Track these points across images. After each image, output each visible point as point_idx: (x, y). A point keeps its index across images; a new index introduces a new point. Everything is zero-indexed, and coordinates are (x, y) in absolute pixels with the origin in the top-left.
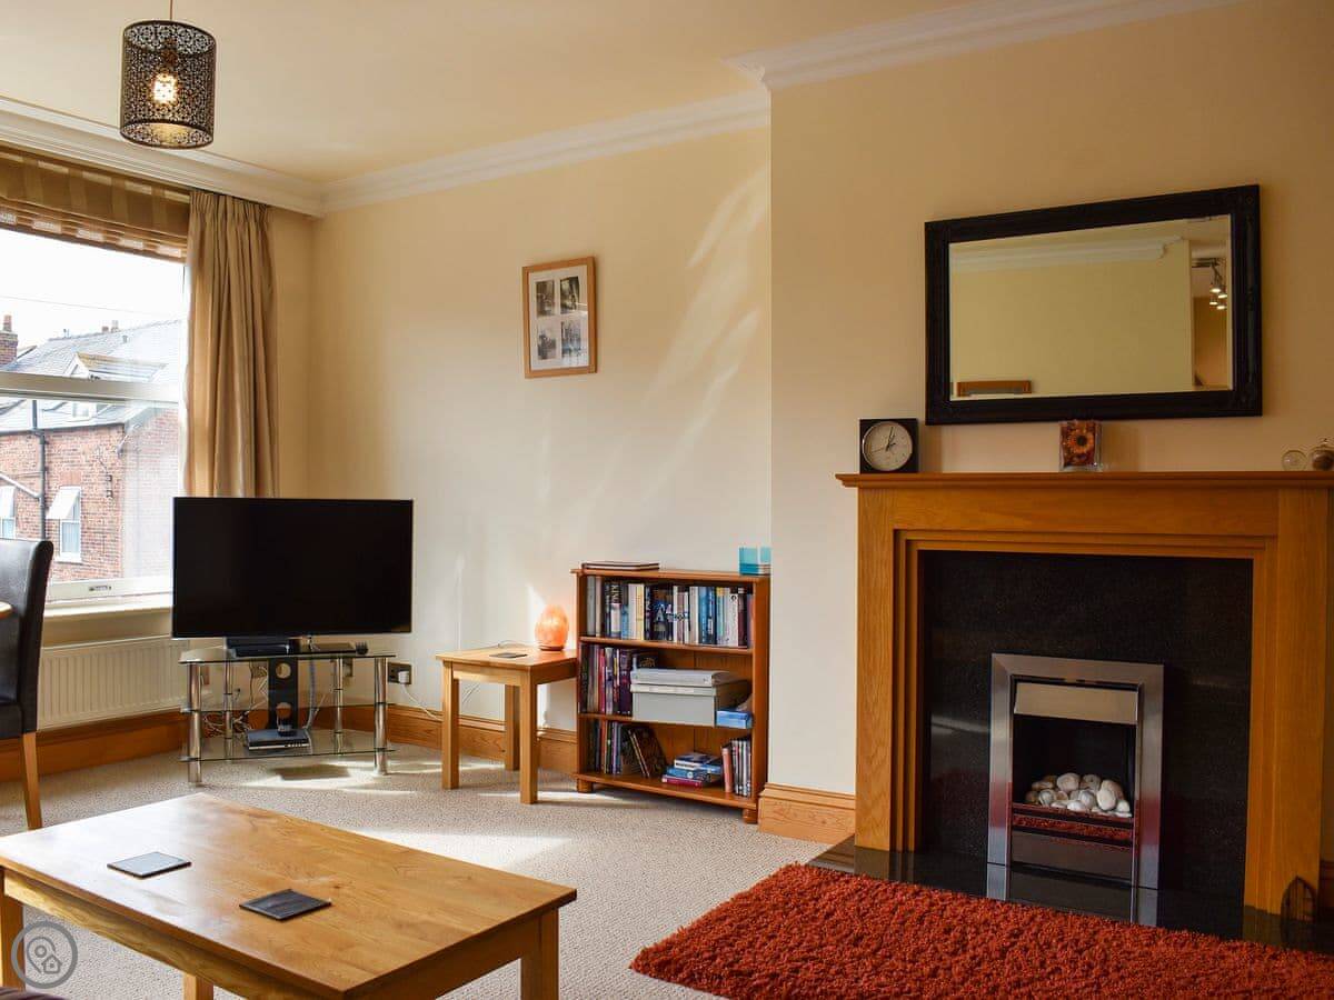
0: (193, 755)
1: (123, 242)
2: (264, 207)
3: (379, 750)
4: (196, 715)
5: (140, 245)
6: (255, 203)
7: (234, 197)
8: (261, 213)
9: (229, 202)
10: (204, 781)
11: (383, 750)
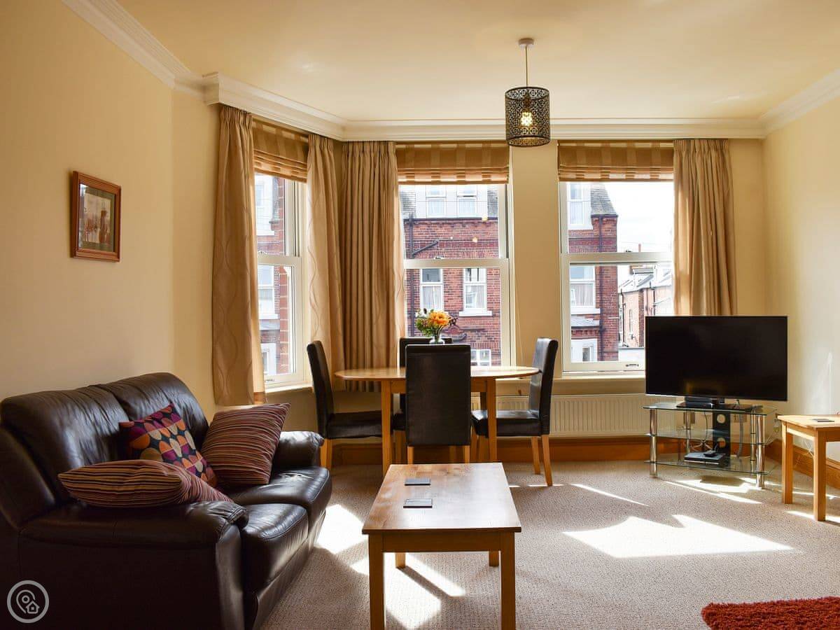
0: (652, 460)
1: (636, 177)
2: (721, 140)
3: (759, 473)
4: (654, 438)
5: (648, 176)
6: (715, 139)
7: (700, 139)
8: (720, 145)
9: (697, 143)
10: (658, 476)
11: (761, 473)
